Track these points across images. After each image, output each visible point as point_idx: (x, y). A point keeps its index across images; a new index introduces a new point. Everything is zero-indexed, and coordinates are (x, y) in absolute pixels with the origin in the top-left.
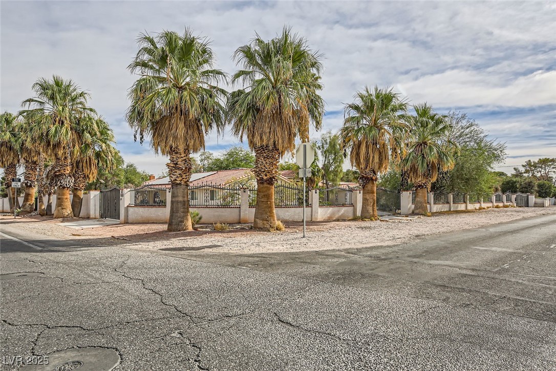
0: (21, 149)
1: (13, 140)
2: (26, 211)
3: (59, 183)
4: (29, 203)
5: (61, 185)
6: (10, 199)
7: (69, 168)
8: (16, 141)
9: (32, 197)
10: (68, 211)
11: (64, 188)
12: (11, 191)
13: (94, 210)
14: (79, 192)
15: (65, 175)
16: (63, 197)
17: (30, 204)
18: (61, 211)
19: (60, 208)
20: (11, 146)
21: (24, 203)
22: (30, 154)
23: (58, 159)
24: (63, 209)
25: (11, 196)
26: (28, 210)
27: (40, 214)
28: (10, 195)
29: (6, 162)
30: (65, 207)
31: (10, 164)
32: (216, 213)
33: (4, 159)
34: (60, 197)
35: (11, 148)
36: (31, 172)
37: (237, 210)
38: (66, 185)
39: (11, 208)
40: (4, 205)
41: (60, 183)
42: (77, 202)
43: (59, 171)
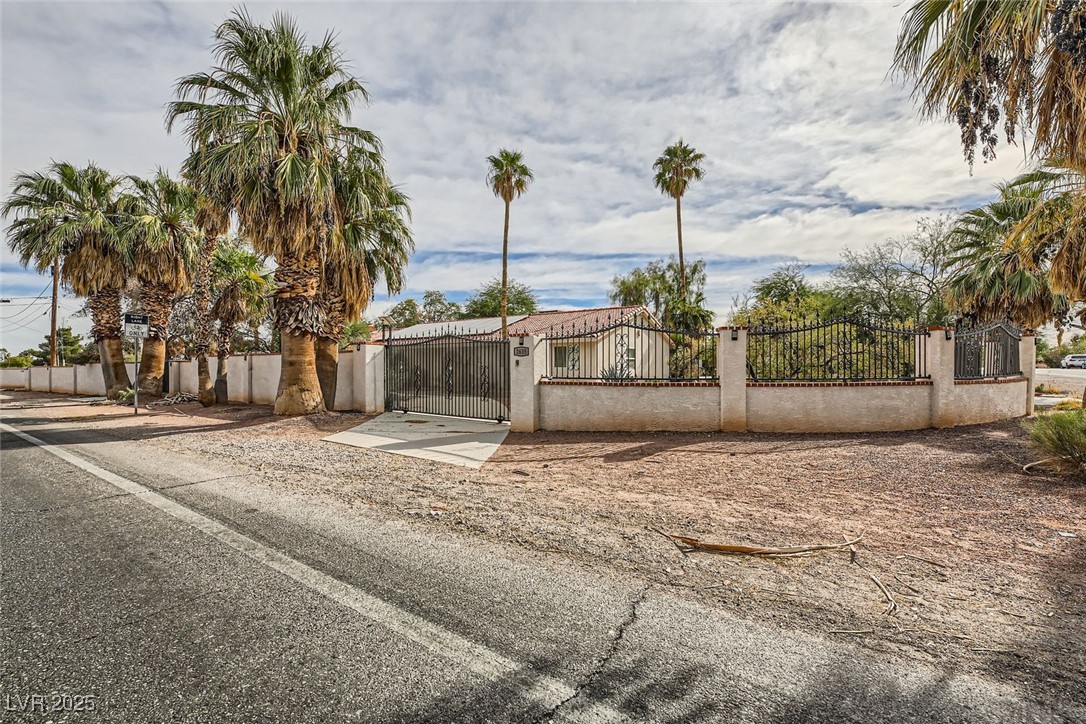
0: (133, 253)
1: (111, 230)
2: (147, 393)
3: (292, 320)
4: (153, 375)
5: (297, 328)
6: (105, 369)
7: (314, 281)
8: (120, 234)
9: (159, 362)
10: (314, 398)
11: (304, 333)
12: (107, 348)
13: (372, 391)
14: (332, 346)
15: (306, 299)
16: (303, 358)
17: (155, 378)
18: (297, 395)
19: (295, 388)
20: (106, 246)
21: (142, 376)
22: (153, 266)
23: (288, 254)
24: (303, 390)
25: (110, 359)
26: (153, 390)
27: (201, 402)
28: (105, 357)
29: (94, 283)
30: (308, 386)
31: (104, 288)
32: (875, 402)
33: (89, 275)
34: (293, 358)
35: (106, 251)
36: (157, 308)
37: (924, 391)
38: (312, 326)
39: (109, 387)
40: (78, 380)
41: (296, 320)
42: (327, 372)
43: (292, 287)
